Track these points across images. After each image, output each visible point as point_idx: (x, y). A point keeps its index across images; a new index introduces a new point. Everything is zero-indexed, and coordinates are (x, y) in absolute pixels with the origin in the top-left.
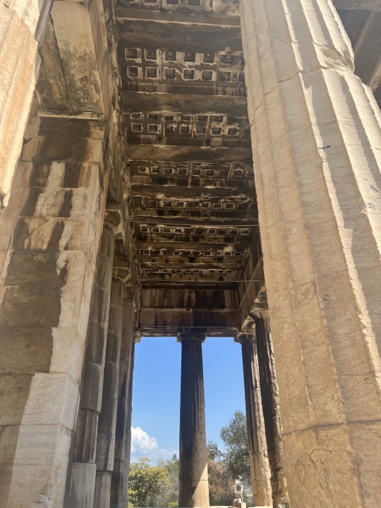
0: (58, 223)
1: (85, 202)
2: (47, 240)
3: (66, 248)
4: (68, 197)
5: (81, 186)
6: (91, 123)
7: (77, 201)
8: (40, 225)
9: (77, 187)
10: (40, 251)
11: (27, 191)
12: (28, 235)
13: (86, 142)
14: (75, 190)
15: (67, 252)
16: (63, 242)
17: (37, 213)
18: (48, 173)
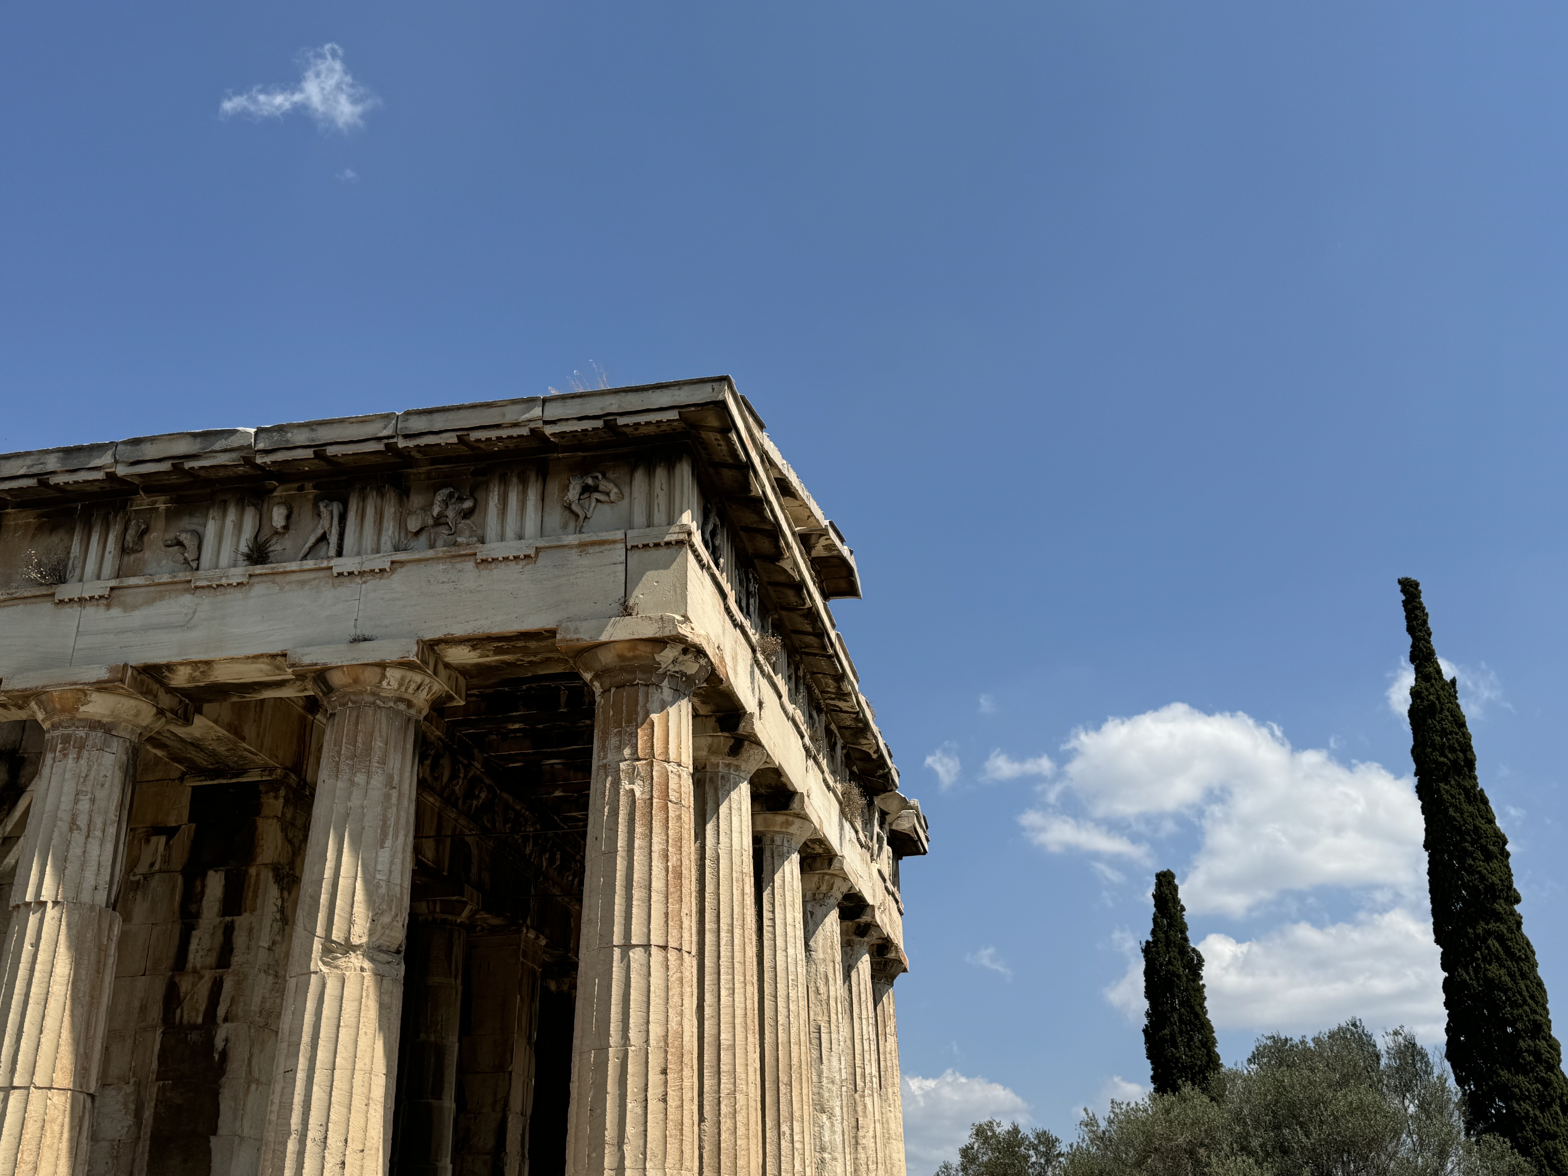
0: (216, 978)
1: (250, 940)
2: (202, 1008)
3: (226, 1020)
4: (229, 931)
5: (245, 911)
6: (262, 788)
7: (240, 940)
8: (194, 985)
9: (240, 914)
10: (194, 1027)
11: (177, 928)
12: (180, 1003)
13: (254, 827)
14: (239, 920)
15: (226, 1025)
16: (221, 1011)
17: (189, 966)
18: (203, 893)
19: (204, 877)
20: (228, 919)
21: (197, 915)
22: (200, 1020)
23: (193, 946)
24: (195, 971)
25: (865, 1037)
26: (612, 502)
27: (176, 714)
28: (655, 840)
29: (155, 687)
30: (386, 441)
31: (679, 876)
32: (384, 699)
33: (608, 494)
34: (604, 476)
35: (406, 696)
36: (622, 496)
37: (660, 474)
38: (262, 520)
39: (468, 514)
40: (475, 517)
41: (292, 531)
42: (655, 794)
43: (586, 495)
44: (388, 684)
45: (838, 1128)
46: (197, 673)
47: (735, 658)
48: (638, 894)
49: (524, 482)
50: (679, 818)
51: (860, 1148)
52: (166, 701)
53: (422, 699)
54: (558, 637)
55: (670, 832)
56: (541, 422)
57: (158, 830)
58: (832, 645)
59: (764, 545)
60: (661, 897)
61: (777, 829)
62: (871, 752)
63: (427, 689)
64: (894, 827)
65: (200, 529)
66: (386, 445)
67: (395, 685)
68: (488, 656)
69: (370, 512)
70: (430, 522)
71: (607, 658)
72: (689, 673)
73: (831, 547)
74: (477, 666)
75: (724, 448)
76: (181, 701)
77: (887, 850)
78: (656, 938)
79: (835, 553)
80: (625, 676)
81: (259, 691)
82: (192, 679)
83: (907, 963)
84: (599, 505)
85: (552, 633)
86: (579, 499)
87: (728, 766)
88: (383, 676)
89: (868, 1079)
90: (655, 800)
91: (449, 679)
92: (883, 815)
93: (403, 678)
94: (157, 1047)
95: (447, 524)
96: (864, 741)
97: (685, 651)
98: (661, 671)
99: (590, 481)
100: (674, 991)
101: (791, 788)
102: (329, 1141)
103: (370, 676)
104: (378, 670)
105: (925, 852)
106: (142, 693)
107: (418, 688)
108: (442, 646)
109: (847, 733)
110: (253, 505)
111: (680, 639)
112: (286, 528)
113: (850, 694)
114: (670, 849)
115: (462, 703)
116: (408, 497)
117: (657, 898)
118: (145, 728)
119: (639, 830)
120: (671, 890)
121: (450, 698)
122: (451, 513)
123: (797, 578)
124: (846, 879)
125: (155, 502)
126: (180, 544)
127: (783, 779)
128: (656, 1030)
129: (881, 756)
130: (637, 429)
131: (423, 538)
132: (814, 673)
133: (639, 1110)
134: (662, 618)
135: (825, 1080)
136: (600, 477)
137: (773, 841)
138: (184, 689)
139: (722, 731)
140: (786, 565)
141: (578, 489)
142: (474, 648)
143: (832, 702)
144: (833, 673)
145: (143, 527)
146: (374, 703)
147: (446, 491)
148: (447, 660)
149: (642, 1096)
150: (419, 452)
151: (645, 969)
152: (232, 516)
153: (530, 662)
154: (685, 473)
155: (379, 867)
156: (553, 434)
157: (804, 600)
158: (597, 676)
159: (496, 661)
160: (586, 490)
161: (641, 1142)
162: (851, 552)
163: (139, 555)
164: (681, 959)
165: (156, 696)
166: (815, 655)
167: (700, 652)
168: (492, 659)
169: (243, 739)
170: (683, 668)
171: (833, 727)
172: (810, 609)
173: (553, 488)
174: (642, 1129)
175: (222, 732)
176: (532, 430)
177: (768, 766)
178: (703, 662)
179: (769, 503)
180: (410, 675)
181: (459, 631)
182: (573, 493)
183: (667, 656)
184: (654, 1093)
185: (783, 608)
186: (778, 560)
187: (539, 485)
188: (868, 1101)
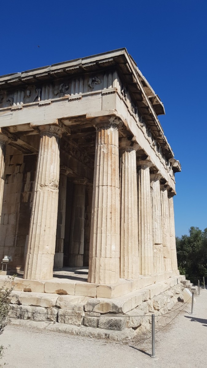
0: (29, 194)
2: (27, 199)
4: (31, 184)
8: (26, 195)
11: (22, 184)
12: (23, 198)
17: (25, 191)
18: (27, 177)
19: (27, 173)
20: (31, 182)
21: (26, 181)
22: (27, 202)
23: (25, 187)
24: (26, 192)
25: (166, 207)
26: (99, 84)
27: (13, 138)
28: (109, 162)
29: (7, 132)
30: (48, 73)
31: (115, 170)
32: (51, 133)
33: (98, 82)
34: (97, 77)
35: (56, 132)
36: (101, 82)
37: (110, 76)
38: (25, 94)
39: (67, 89)
40: (69, 90)
41: (31, 96)
42: (109, 152)
43: (93, 83)
44: (52, 129)
45: (159, 225)
46: (14, 129)
47: (131, 123)
48: (105, 174)
49: (79, 81)
50: (115, 157)
51: (164, 228)
52: (10, 135)
53: (60, 132)
54: (87, 116)
55: (113, 161)
56: (81, 65)
57: (18, 165)
58: (157, 123)
59: (138, 96)
60: (110, 175)
61: (144, 164)
62: (167, 149)
63: (60, 131)
64: (173, 166)
65: (13, 97)
66: (48, 74)
67: (53, 129)
68: (73, 123)
69: (47, 90)
70: (59, 92)
71: (98, 121)
72: (117, 124)
73: (157, 101)
74: (72, 125)
75: (125, 69)
76: (14, 136)
77: (172, 171)
78: (109, 184)
79: (158, 103)
80: (102, 125)
81: (28, 133)
82: (14, 130)
83: (176, 193)
84: (96, 85)
85: (85, 115)
86: (92, 84)
87: (130, 148)
88: (50, 128)
89: (166, 215)
90: (109, 153)
91: (66, 128)
92: (171, 163)
93: (55, 128)
94: (19, 207)
95: (63, 92)
96: (165, 147)
97: (116, 119)
98: (110, 124)
99: (94, 79)
100: (114, 195)
101: (147, 155)
102: (42, 226)
103: (47, 127)
104: (49, 126)
105: (180, 171)
106: (4, 133)
107: (58, 130)
108: (62, 121)
109: (162, 145)
110: (23, 91)
111: (114, 115)
112: (30, 95)
113: (161, 135)
114: (112, 164)
115: (70, 135)
116: (55, 86)
117: (109, 175)
118: (7, 141)
119: (105, 160)
120: (113, 173)
121: (67, 133)
122: (63, 89)
123: (147, 105)
124: (161, 175)
125: (4, 92)
126: (9, 101)
127: (145, 153)
128: (109, 204)
129: (170, 150)
130: (104, 64)
131: (58, 96)
132: (153, 130)
133: (105, 221)
134: (110, 110)
135: (156, 216)
136: (96, 78)
137: (143, 167)
138: (13, 133)
139: (129, 140)
140: (144, 102)
141: (91, 81)
142: (70, 121)
143: (158, 137)
144: (157, 130)
145: (2, 97)
146: (49, 134)
147: (62, 84)
148: (65, 124)
149: (106, 218)
150: (56, 75)
151: (107, 191)
152: (19, 93)
153: (83, 124)
154: (116, 74)
155: (51, 169)
156: (85, 67)
157: (149, 111)
158: (96, 126)
159: (76, 124)
160: (93, 81)
161: (106, 228)
162: (163, 104)
163: (2, 104)
164: (115, 189)
165: (7, 134)
166: (153, 126)
167: (119, 119)
168: (74, 124)
169: (30, 145)
170: (116, 123)
171: (158, 143)
172: (151, 113)
173: (86, 81)
174: (106, 225)
175: (25, 143)
176: (79, 67)
177: (140, 149)
178: (120, 121)
179: (138, 85)
180: (56, 127)
181: (66, 116)
182: (90, 82)
183: (112, 120)
184: (109, 217)
185: (145, 114)
186: (142, 101)
187: (83, 81)
188: (167, 220)
